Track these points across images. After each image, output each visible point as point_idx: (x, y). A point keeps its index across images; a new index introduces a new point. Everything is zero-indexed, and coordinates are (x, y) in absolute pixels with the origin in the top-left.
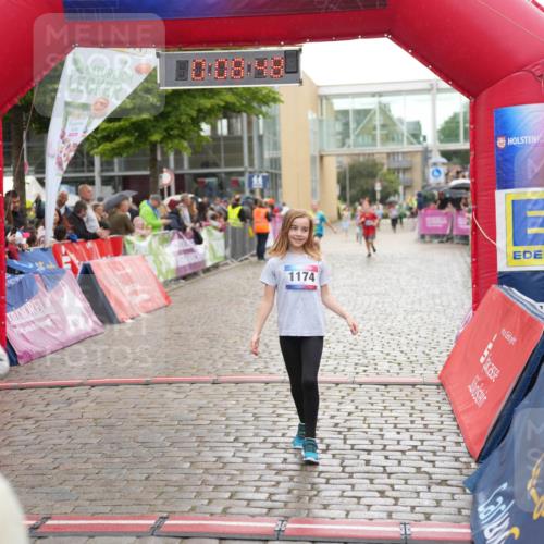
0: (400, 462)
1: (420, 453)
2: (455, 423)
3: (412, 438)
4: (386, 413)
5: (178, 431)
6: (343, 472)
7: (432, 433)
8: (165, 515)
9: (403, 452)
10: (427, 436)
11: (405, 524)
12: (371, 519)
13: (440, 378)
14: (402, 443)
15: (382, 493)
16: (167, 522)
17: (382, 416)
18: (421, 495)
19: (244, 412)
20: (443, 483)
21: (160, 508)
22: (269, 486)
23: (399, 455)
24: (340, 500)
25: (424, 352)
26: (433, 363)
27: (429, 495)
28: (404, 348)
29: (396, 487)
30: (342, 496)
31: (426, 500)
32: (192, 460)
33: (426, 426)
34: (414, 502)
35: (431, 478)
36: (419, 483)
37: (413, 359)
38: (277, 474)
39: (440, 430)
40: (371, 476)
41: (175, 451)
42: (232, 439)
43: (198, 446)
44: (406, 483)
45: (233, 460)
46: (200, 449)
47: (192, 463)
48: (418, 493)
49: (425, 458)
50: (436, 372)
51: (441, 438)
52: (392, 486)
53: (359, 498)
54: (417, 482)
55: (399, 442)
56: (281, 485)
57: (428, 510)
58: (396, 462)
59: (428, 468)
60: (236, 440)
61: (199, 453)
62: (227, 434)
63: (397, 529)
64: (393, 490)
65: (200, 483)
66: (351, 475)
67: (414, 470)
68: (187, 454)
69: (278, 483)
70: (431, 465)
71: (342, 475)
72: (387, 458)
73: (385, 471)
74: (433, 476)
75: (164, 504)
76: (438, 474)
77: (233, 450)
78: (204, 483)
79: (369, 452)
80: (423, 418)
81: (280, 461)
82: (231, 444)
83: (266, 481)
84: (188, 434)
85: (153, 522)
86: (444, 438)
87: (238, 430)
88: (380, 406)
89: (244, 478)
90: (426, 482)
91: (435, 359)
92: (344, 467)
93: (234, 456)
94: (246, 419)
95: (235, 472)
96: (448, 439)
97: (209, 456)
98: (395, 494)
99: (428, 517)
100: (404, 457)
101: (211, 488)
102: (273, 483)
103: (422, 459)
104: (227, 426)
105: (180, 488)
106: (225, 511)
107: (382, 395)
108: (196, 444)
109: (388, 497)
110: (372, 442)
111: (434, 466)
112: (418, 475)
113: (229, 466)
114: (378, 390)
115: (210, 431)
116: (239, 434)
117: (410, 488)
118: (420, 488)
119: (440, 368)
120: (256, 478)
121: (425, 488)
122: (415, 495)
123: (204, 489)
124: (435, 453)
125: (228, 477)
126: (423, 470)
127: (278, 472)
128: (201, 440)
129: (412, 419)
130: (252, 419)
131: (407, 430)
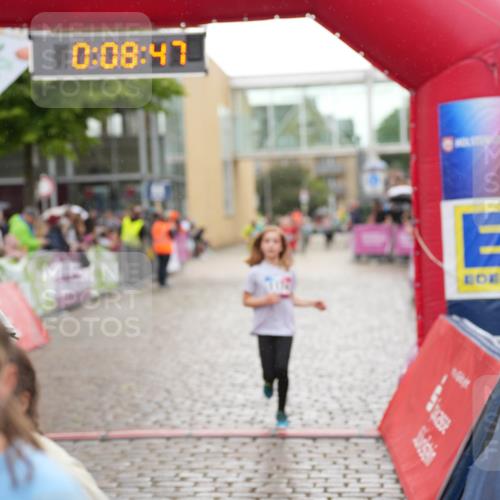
2: (398, 486)
4: (314, 474)
7: (370, 498)
13: (380, 429)
17: (309, 478)
19: (140, 475)
25: (360, 398)
26: (370, 411)
28: (337, 393)
33: (362, 490)
37: (347, 406)
39: (380, 495)
50: (375, 422)
80: (359, 480)
88: (307, 465)
91: (373, 407)
94: (141, 485)
107: (310, 452)
114: (304, 445)
119: (379, 417)
129: (346, 480)
130: (150, 484)
131: (340, 495)
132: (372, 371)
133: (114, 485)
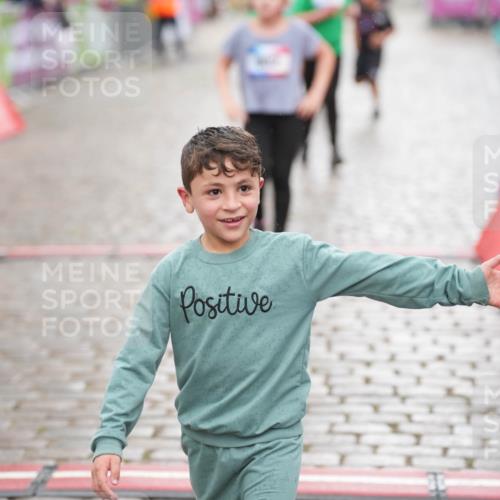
0: (418, 380)
1: (450, 366)
3: (435, 342)
6: (330, 394)
7: (467, 335)
8: (51, 463)
9: (423, 365)
10: (459, 341)
11: (435, 474)
12: (380, 467)
14: (419, 350)
15: (394, 428)
16: (57, 475)
18: (457, 430)
21: (42, 453)
23: (418, 370)
24: (328, 438)
27: (469, 430)
29: (416, 418)
30: (330, 432)
31: (465, 437)
34: (447, 441)
35: (470, 405)
36: (453, 412)
39: (480, 331)
40: (375, 401)
41: (57, 364)
43: (96, 357)
44: (431, 411)
46: (97, 362)
47: (88, 384)
48: (451, 427)
49: (458, 373)
51: (481, 343)
52: (409, 417)
53: (358, 436)
54: (449, 410)
55: (415, 349)
57: (470, 453)
58: (412, 380)
59: (464, 389)
61: (98, 368)
63: (423, 481)
64: (411, 422)
66: (343, 400)
67: (442, 392)
68: (78, 369)
70: (469, 384)
71: (330, 400)
72: (397, 372)
73: (395, 394)
74: (473, 402)
75: (47, 447)
79: (368, 364)
85: (32, 475)
86: (488, 343)
90: (463, 409)
92: (331, 387)
96: (494, 343)
98: (415, 428)
99: (469, 463)
100: (425, 373)
103: (453, 373)
105: (72, 422)
106: (147, 457)
109: (404, 433)
110: (372, 348)
111: (474, 386)
112: (449, 400)
117: (438, 419)
118: (455, 420)
121: (463, 419)
122: (446, 430)
124: (474, 366)
126: (456, 391)
131: (427, 330)
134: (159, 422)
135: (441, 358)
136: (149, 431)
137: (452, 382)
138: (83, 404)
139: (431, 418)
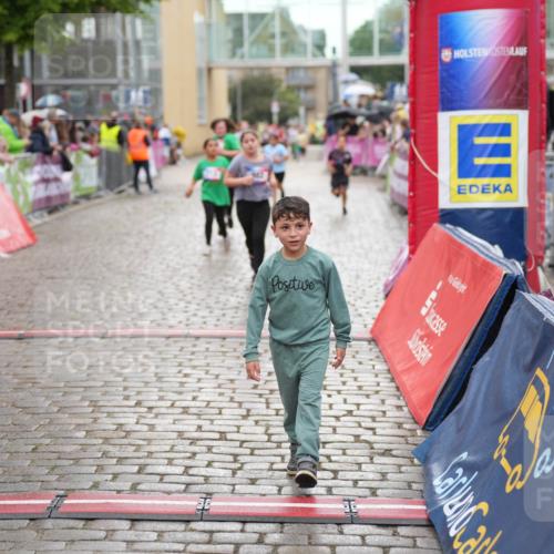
0: (334, 429)
1: (357, 419)
2: (393, 384)
3: (345, 401)
5: (65, 393)
6: (269, 441)
7: (368, 396)
8: (62, 493)
9: (337, 418)
10: (362, 400)
11: (349, 501)
13: (372, 331)
14: (334, 407)
16: (67, 501)
18: (364, 467)
20: (387, 453)
21: (55, 485)
22: (184, 458)
23: (333, 422)
24: (270, 473)
26: (360, 315)
27: (372, 467)
29: (333, 458)
30: (271, 469)
31: (369, 473)
32: (87, 428)
33: (360, 388)
34: (356, 475)
35: (372, 448)
36: (359, 453)
38: (191, 444)
39: (377, 392)
41: (64, 417)
42: (133, 403)
43: (93, 412)
44: (344, 454)
45: (138, 427)
46: (94, 415)
47: (87, 432)
48: (360, 464)
49: (363, 424)
50: (365, 326)
51: (378, 402)
52: (328, 457)
54: (357, 452)
55: (331, 406)
56: (198, 457)
57: (374, 484)
58: (331, 430)
59: (367, 436)
60: (138, 404)
61: (95, 420)
62: (127, 398)
63: (342, 506)
64: (331, 461)
65: (100, 455)
66: (279, 445)
67: (352, 439)
68: (81, 421)
69: (194, 454)
70: (371, 432)
71: (269, 445)
74: (375, 446)
75: (58, 480)
76: (381, 443)
77: (136, 416)
78: (105, 454)
80: (356, 379)
81: (194, 428)
82: (132, 409)
83: (180, 452)
84: (79, 398)
85: (49, 502)
86: (383, 402)
87: (139, 393)
89: (153, 448)
90: (367, 452)
92: (270, 435)
93: (137, 423)
94: (146, 380)
95: (141, 442)
96: (387, 402)
97: (107, 424)
98: (332, 466)
99: (374, 492)
100: (338, 424)
101: (115, 461)
102: (188, 455)
103: (360, 426)
104: (125, 389)
105: (77, 461)
106: (134, 488)
108: (91, 409)
109: (324, 470)
111: (375, 434)
112: (358, 444)
113: (134, 435)
115: (105, 394)
116: (140, 398)
117: (350, 459)
118: (361, 460)
119: (371, 321)
120: (168, 448)
121: (367, 459)
122: (356, 467)
123: (105, 461)
124: (373, 419)
125: (134, 448)
126: (362, 438)
127: (193, 441)
128: (95, 405)
129: (343, 379)
130: (155, 379)
131: (339, 392)
132: (358, 277)
133: (120, 379)
134: (142, 461)
135: (350, 413)
136: (136, 469)
137: (359, 431)
138: (84, 447)
139: (344, 458)
